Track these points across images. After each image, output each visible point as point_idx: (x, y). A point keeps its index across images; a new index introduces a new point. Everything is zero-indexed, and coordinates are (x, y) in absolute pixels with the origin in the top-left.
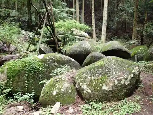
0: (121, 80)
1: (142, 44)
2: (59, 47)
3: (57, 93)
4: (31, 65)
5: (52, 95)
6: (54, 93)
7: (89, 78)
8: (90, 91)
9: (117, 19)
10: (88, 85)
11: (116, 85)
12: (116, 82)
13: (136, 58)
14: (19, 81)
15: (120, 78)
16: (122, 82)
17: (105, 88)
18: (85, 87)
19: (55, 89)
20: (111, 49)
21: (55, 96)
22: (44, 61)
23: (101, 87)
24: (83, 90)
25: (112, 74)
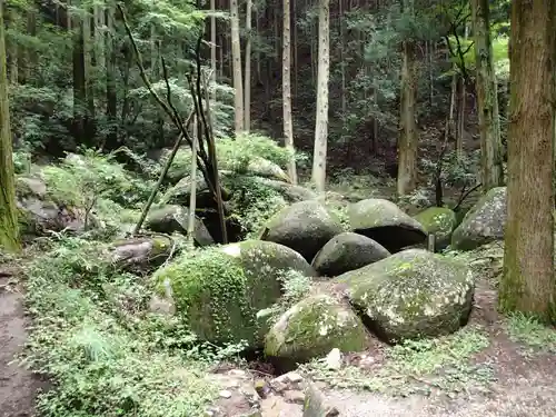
0: (454, 297)
1: (439, 204)
2: (227, 214)
3: (329, 330)
4: (224, 275)
5: (318, 335)
6: (323, 332)
7: (397, 296)
8: (401, 320)
9: (354, 116)
10: (397, 311)
11: (447, 306)
12: (447, 300)
13: (431, 242)
14: (200, 316)
15: (451, 294)
16: (456, 301)
17: (429, 312)
18: (389, 313)
19: (321, 323)
20: (385, 224)
21: (326, 337)
22: (245, 262)
23: (422, 312)
24: (387, 319)
25: (436, 287)
